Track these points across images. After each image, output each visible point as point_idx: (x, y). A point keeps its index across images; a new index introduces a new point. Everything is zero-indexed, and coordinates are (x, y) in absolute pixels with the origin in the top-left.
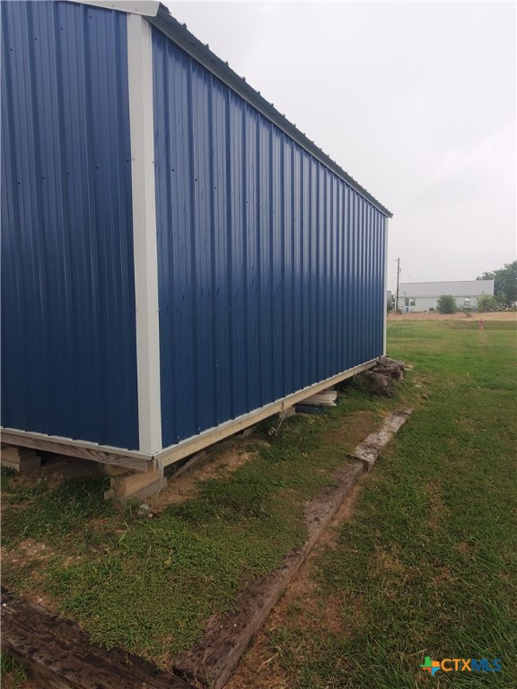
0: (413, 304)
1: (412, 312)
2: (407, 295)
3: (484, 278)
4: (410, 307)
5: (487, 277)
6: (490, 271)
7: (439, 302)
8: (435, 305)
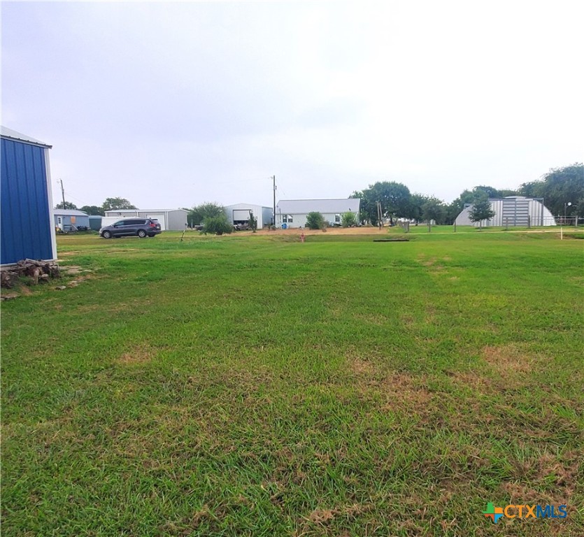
0: (291, 221)
1: (290, 228)
2: (286, 212)
3: (354, 197)
4: (288, 224)
5: (357, 196)
6: (360, 191)
7: (308, 218)
8: (305, 221)
